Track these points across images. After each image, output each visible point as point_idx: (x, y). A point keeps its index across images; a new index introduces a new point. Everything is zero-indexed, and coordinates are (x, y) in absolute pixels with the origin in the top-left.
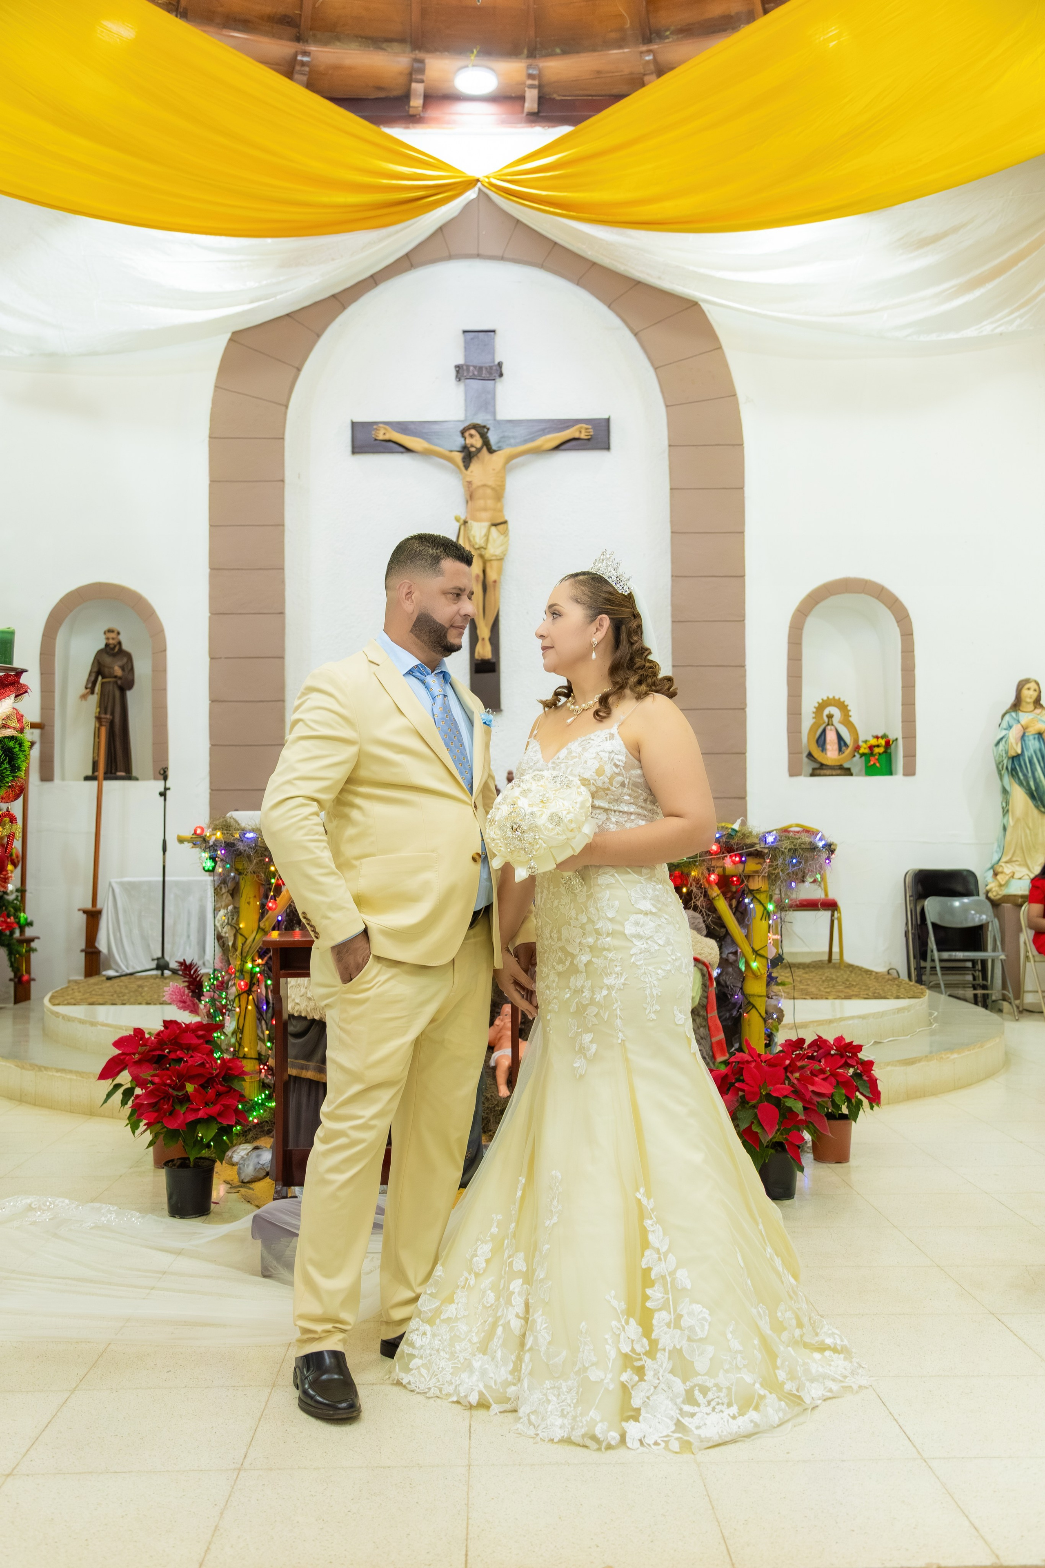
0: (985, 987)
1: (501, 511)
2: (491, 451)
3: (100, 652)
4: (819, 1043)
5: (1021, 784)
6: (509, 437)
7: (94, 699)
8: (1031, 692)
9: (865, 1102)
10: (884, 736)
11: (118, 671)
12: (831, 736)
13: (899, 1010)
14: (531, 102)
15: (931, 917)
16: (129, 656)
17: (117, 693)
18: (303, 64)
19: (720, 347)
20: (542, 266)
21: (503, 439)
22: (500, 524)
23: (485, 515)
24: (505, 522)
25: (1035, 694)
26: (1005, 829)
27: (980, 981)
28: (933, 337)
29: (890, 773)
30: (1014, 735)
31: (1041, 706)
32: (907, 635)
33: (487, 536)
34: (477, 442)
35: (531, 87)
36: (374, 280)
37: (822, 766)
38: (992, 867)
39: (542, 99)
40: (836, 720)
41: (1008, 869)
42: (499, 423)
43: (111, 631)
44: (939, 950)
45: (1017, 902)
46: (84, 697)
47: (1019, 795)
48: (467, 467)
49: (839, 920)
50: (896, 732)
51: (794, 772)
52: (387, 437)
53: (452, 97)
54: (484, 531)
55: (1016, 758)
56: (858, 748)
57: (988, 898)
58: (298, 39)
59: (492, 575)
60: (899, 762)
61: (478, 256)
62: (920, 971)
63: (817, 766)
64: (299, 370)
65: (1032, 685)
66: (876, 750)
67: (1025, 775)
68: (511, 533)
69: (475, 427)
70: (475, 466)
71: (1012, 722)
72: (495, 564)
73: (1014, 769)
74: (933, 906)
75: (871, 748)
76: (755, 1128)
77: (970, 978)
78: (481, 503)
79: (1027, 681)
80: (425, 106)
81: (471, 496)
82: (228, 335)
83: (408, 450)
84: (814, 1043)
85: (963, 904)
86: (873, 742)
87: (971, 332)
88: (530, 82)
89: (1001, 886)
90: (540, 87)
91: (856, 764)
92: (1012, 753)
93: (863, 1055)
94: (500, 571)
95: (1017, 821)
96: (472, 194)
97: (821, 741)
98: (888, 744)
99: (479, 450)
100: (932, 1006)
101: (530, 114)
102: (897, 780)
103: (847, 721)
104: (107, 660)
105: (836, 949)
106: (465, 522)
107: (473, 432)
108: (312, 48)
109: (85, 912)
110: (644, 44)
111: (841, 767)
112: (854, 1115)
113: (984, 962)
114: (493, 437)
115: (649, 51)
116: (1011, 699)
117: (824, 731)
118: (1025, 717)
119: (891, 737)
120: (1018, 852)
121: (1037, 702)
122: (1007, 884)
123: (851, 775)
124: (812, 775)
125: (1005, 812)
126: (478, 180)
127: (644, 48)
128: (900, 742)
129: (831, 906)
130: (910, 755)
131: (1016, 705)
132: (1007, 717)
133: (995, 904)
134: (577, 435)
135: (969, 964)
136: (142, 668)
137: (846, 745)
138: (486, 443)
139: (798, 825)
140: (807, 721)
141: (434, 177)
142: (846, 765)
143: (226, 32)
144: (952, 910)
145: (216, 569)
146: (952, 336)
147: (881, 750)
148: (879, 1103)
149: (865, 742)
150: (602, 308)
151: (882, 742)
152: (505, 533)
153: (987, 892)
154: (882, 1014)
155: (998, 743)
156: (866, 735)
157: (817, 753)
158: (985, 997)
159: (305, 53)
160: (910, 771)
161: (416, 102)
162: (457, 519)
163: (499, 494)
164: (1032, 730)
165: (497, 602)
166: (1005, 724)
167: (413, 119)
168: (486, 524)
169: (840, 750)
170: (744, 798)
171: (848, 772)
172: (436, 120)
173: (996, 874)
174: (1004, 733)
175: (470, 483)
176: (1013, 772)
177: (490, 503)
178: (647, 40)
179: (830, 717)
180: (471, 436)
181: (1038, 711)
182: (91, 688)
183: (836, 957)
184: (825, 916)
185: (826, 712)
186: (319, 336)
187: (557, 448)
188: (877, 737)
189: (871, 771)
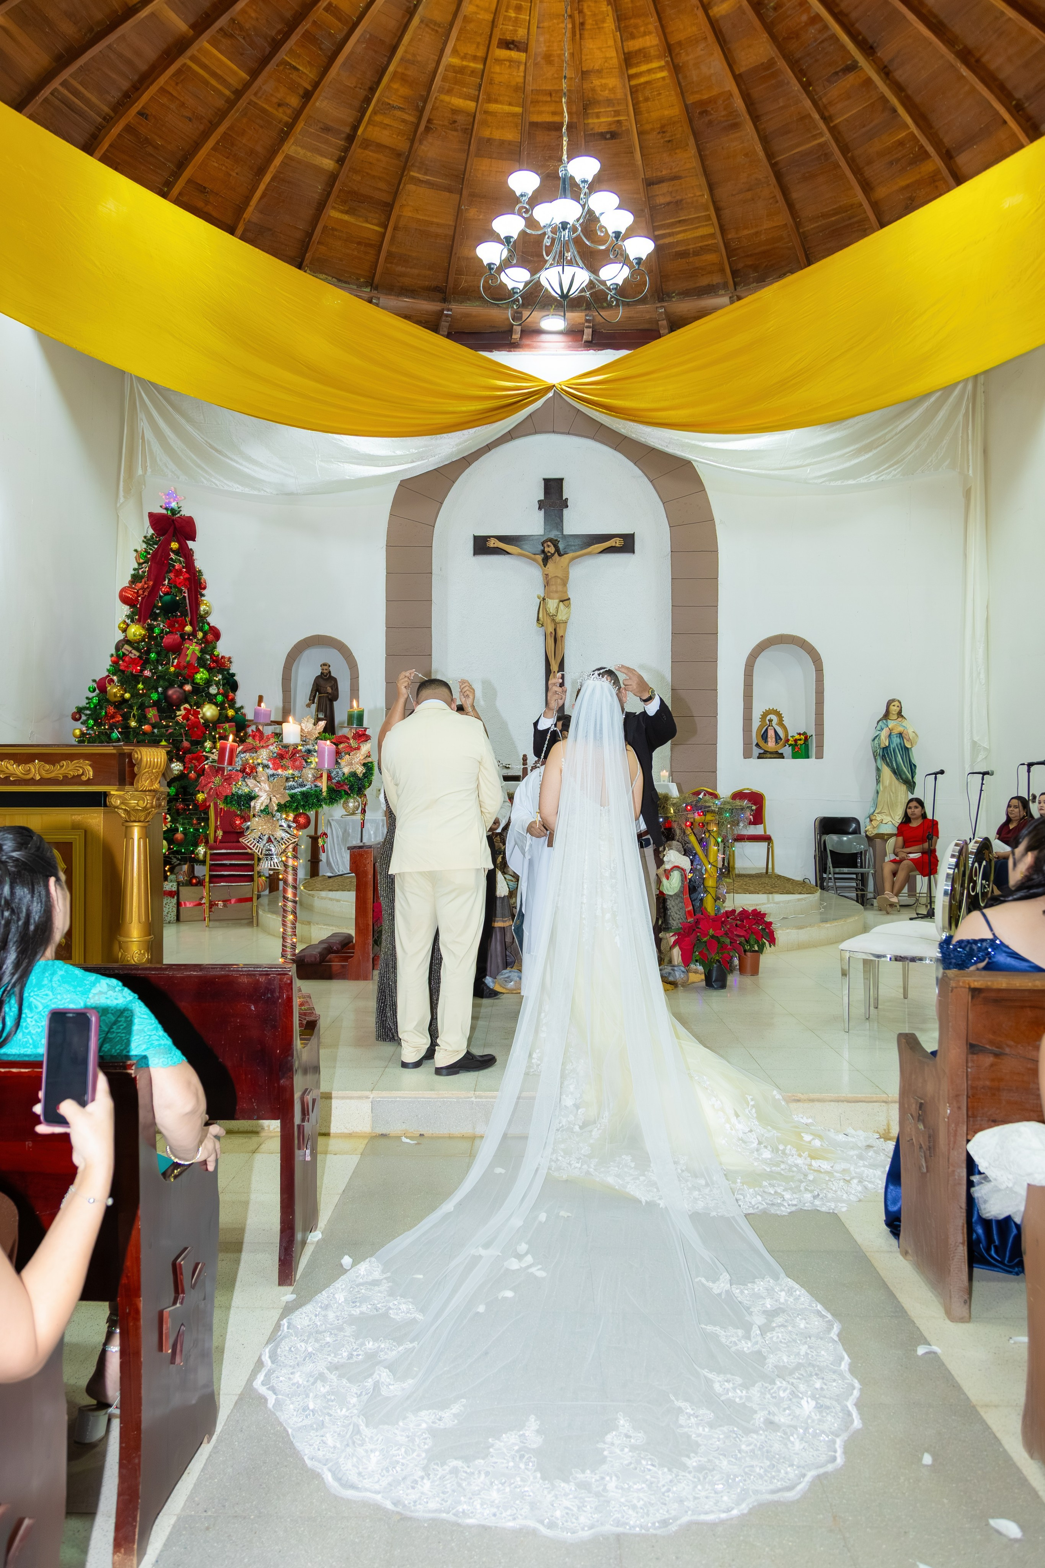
0: (862, 890)
1: (566, 592)
2: (560, 555)
3: (317, 678)
4: (744, 912)
5: (888, 765)
6: (571, 546)
7: (314, 707)
8: (895, 708)
9: (767, 943)
10: (804, 734)
11: (329, 690)
12: (771, 733)
13: (799, 900)
14: (587, 335)
15: (829, 847)
16: (335, 680)
17: (328, 703)
18: (447, 315)
19: (704, 490)
20: (593, 438)
21: (568, 546)
22: (565, 600)
23: (555, 595)
24: (569, 599)
25: (898, 709)
26: (878, 793)
27: (860, 887)
28: (839, 483)
29: (807, 757)
30: (884, 734)
31: (902, 716)
32: (819, 670)
33: (557, 608)
34: (552, 549)
35: (588, 327)
36: (488, 448)
37: (766, 752)
38: (869, 817)
39: (594, 332)
40: (774, 723)
41: (879, 817)
42: (565, 537)
43: (324, 665)
44: (834, 867)
45: (884, 837)
46: (308, 706)
47: (886, 772)
48: (545, 565)
49: (772, 847)
50: (811, 731)
51: (747, 755)
52: (495, 546)
53: (539, 332)
54: (555, 605)
55: (885, 749)
56: (788, 740)
57: (867, 836)
58: (444, 300)
59: (560, 633)
60: (813, 750)
61: (554, 432)
62: (822, 880)
63: (762, 751)
64: (442, 503)
65: (896, 703)
66: (799, 742)
67: (890, 760)
68: (572, 606)
69: (551, 540)
70: (550, 564)
71: (883, 726)
72: (562, 625)
73: (884, 756)
74: (832, 840)
75: (796, 741)
76: (705, 951)
77: (855, 884)
78: (553, 588)
79: (893, 700)
80: (521, 338)
81: (547, 584)
82: (399, 482)
83: (508, 553)
84: (741, 913)
85: (849, 839)
86: (797, 737)
87: (862, 480)
88: (586, 324)
89: (874, 828)
90: (593, 327)
91: (787, 750)
92: (883, 746)
93: (767, 919)
94: (565, 631)
95: (885, 788)
96: (550, 394)
97: (765, 737)
98: (806, 739)
99: (553, 555)
100: (822, 899)
101: (586, 342)
102: (812, 761)
103: (781, 723)
104: (322, 682)
105: (770, 866)
106: (544, 599)
107: (549, 543)
108: (454, 306)
109: (311, 837)
110: (659, 302)
111: (777, 753)
112: (761, 950)
113: (862, 874)
114: (561, 546)
115: (661, 307)
116: (883, 711)
117: (767, 729)
118: (891, 724)
119: (809, 734)
120: (886, 807)
121: (900, 714)
122: (878, 826)
123: (783, 758)
124: (759, 758)
125: (878, 782)
126: (554, 386)
127: (659, 305)
128: (814, 736)
129: (767, 839)
130: (820, 746)
131: (887, 716)
132: (880, 723)
133: (870, 839)
134: (614, 545)
135: (854, 876)
136: (344, 687)
137: (781, 739)
138: (557, 550)
139: (748, 789)
140: (756, 723)
141: (528, 386)
142: (780, 751)
143: (400, 298)
144: (841, 842)
145: (390, 627)
146: (851, 482)
147: (802, 742)
148: (774, 944)
149: (792, 737)
150: (630, 464)
151: (803, 737)
152: (568, 606)
153: (866, 831)
154: (789, 902)
155: (874, 740)
156: (793, 732)
157: (762, 743)
158: (863, 896)
159: (448, 310)
160: (820, 756)
161: (516, 336)
162: (539, 598)
163: (565, 582)
164: (895, 732)
165: (563, 649)
166: (879, 728)
167: (513, 346)
168: (557, 601)
169: (777, 742)
170: (715, 772)
171: (781, 756)
172: (529, 347)
173: (871, 821)
174: (878, 732)
175: (547, 575)
176: (883, 758)
177: (560, 588)
178: (661, 300)
179: (771, 721)
180: (548, 546)
181: (900, 719)
182: (312, 699)
183: (770, 870)
184: (764, 845)
185: (768, 718)
186: (454, 482)
187: (601, 552)
188: (800, 734)
189: (795, 756)
